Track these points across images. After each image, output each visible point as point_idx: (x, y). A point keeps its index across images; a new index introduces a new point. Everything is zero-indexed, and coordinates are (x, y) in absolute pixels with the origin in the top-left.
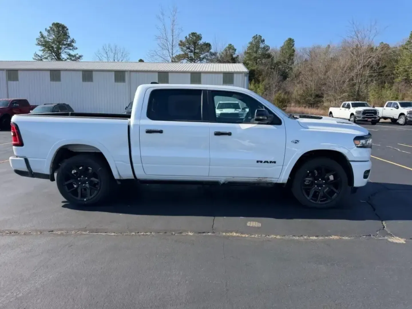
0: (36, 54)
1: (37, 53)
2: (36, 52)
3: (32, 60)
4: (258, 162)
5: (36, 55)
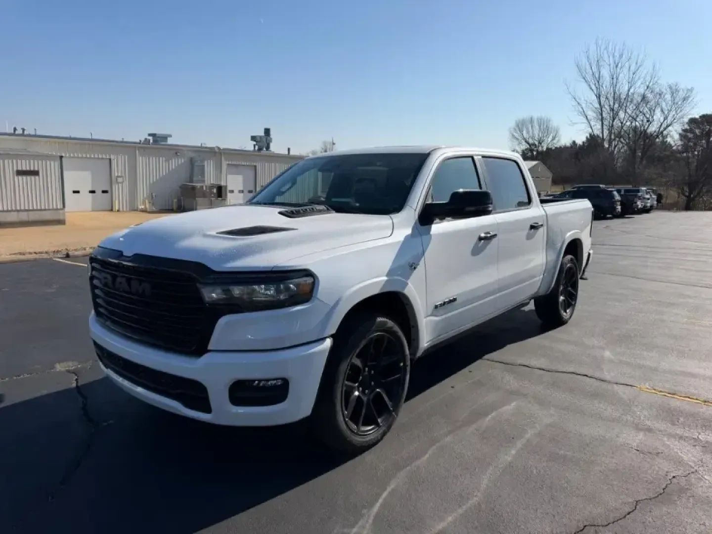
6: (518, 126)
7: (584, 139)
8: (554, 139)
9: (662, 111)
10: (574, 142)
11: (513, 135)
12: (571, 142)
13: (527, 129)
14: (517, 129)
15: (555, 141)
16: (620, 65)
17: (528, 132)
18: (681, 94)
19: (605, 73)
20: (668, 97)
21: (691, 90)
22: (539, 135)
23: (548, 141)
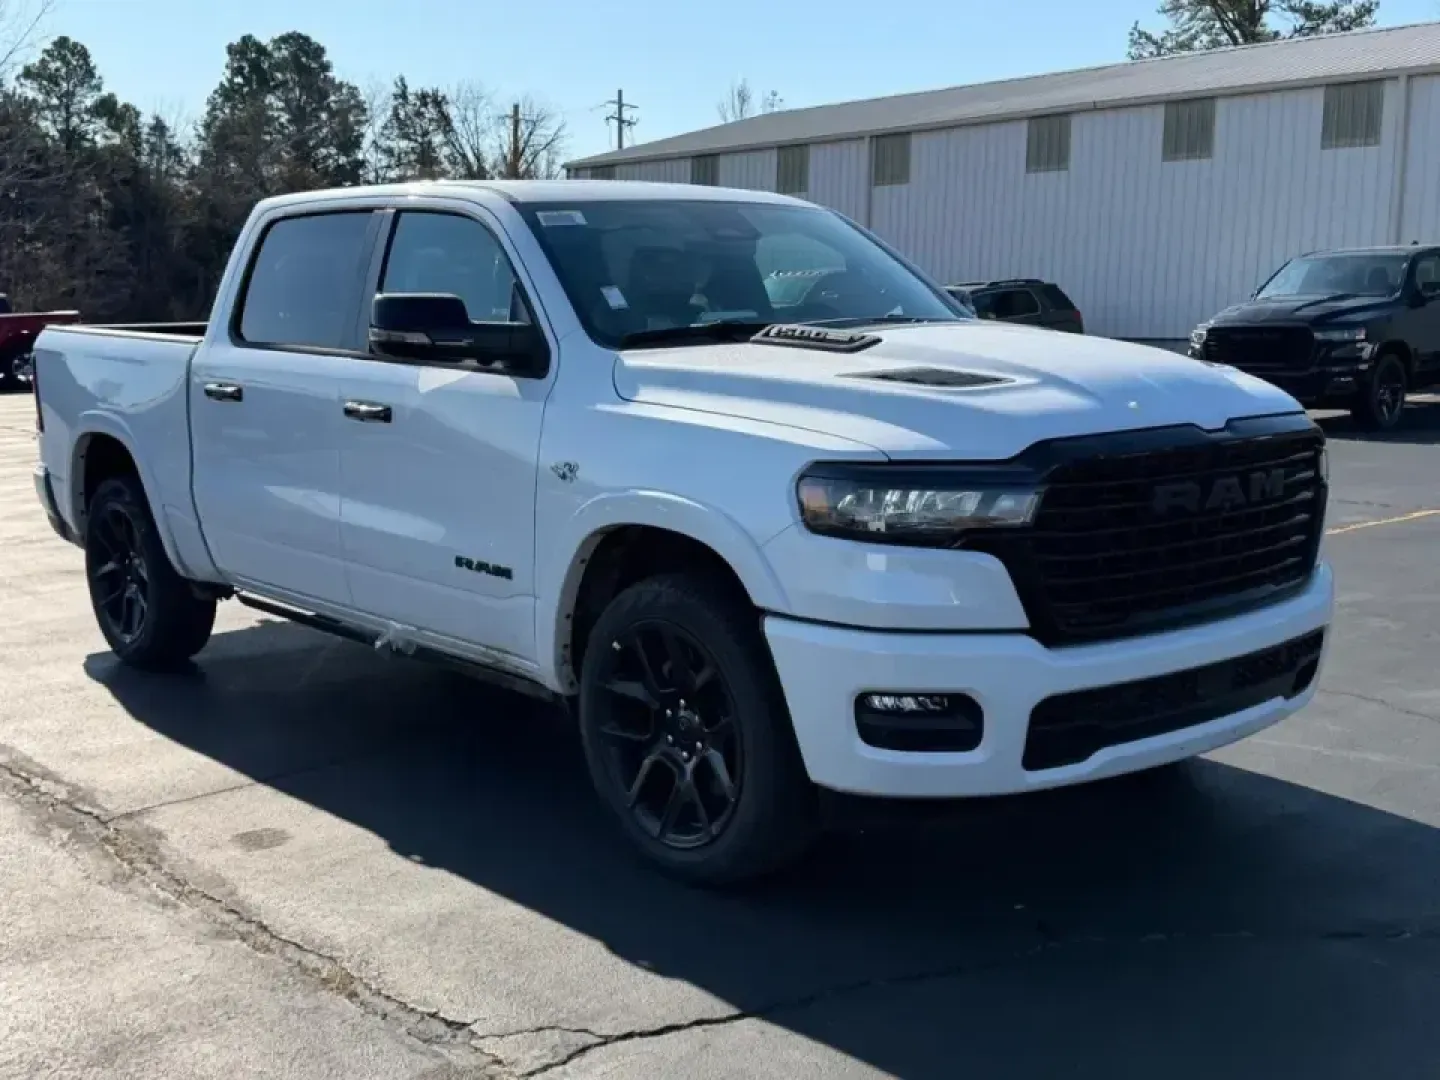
0: (1141, 34)
1: (1141, 27)
2: (1137, 23)
3: (1128, 60)
4: (459, 562)
5: (1141, 37)
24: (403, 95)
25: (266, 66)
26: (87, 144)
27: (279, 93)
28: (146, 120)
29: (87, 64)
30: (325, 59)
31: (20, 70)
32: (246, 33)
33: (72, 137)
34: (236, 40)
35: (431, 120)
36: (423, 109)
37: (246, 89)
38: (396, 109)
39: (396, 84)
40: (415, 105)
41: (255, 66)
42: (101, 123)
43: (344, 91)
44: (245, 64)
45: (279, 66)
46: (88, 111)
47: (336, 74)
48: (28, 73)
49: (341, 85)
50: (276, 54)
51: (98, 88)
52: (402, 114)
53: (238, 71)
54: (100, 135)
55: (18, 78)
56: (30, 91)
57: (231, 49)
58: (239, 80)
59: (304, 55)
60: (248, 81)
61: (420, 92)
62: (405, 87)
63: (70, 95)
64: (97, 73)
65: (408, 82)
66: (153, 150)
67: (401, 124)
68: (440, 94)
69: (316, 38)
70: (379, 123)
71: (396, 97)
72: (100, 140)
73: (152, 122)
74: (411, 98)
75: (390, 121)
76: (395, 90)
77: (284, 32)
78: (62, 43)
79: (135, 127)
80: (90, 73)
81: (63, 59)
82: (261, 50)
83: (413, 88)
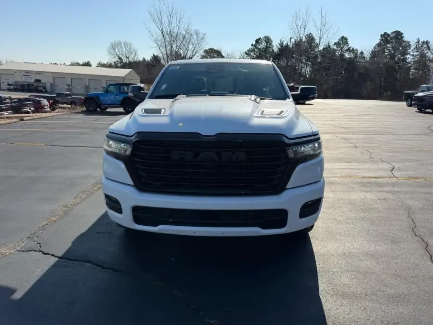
6: (112, 46)
7: (151, 58)
8: (135, 55)
9: (193, 44)
10: (144, 59)
11: (110, 52)
12: (143, 58)
13: (118, 49)
14: (112, 48)
15: (136, 57)
16: (172, 16)
17: (119, 51)
18: (201, 36)
19: (165, 19)
20: (195, 37)
21: (205, 34)
22: (126, 53)
23: (132, 57)
24: (418, 42)
25: (389, 38)
26: (344, 57)
27: (391, 44)
28: (359, 51)
29: (347, 41)
30: (403, 36)
31: (333, 43)
32: (385, 32)
33: (342, 55)
34: (383, 33)
35: (425, 47)
36: (423, 45)
37: (383, 44)
38: (416, 46)
39: (417, 40)
40: (421, 44)
41: (386, 39)
42: (348, 53)
43: (406, 42)
44: (384, 38)
45: (392, 38)
46: (345, 50)
47: (405, 39)
48: (335, 44)
49: (406, 41)
50: (392, 36)
51: (348, 46)
52: (418, 47)
53: (382, 40)
54: (347, 55)
55: (333, 45)
56: (335, 47)
57: (381, 36)
58: (382, 42)
59: (398, 35)
60: (384, 42)
61: (423, 41)
62: (419, 40)
63: (342, 48)
64: (349, 43)
65: (420, 39)
66: (360, 58)
67: (417, 49)
68: (428, 41)
69: (402, 31)
70: (412, 48)
71: (416, 43)
72: (347, 56)
73: (361, 52)
74: (420, 43)
75: (414, 48)
76: (416, 41)
77: (394, 31)
78: (343, 37)
79: (357, 53)
80: (347, 43)
81: (342, 41)
82: (388, 35)
83: (421, 40)
